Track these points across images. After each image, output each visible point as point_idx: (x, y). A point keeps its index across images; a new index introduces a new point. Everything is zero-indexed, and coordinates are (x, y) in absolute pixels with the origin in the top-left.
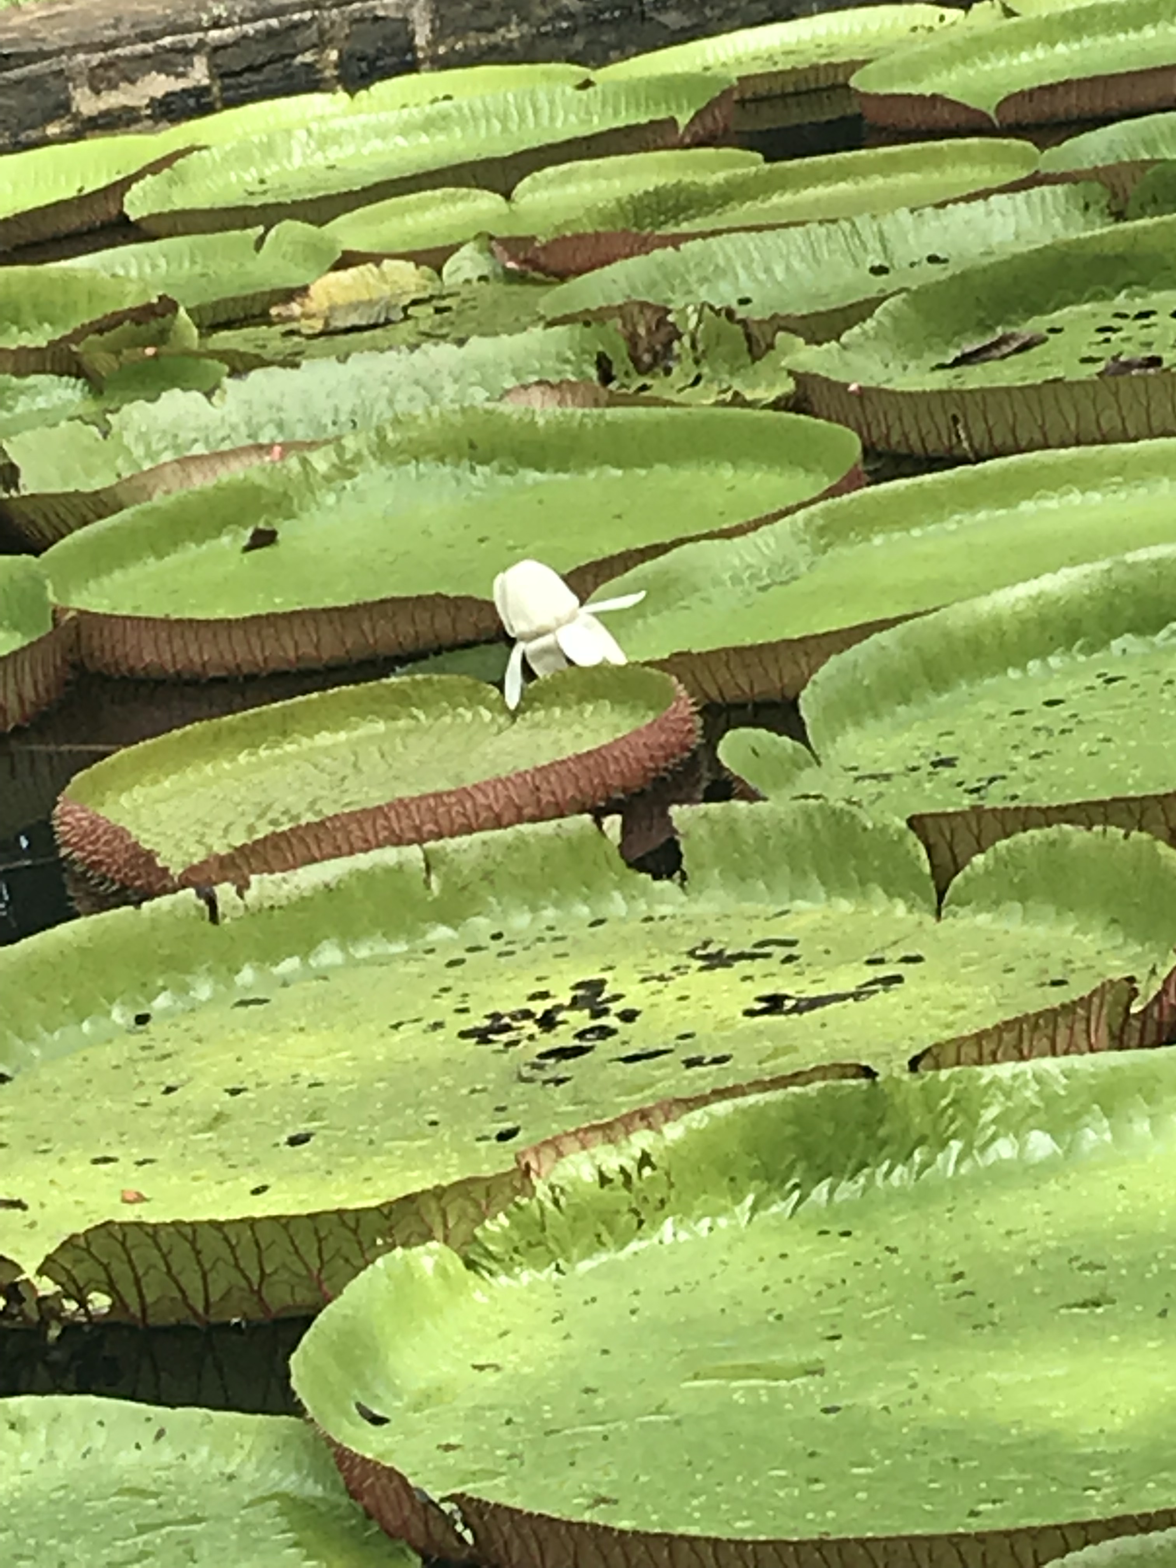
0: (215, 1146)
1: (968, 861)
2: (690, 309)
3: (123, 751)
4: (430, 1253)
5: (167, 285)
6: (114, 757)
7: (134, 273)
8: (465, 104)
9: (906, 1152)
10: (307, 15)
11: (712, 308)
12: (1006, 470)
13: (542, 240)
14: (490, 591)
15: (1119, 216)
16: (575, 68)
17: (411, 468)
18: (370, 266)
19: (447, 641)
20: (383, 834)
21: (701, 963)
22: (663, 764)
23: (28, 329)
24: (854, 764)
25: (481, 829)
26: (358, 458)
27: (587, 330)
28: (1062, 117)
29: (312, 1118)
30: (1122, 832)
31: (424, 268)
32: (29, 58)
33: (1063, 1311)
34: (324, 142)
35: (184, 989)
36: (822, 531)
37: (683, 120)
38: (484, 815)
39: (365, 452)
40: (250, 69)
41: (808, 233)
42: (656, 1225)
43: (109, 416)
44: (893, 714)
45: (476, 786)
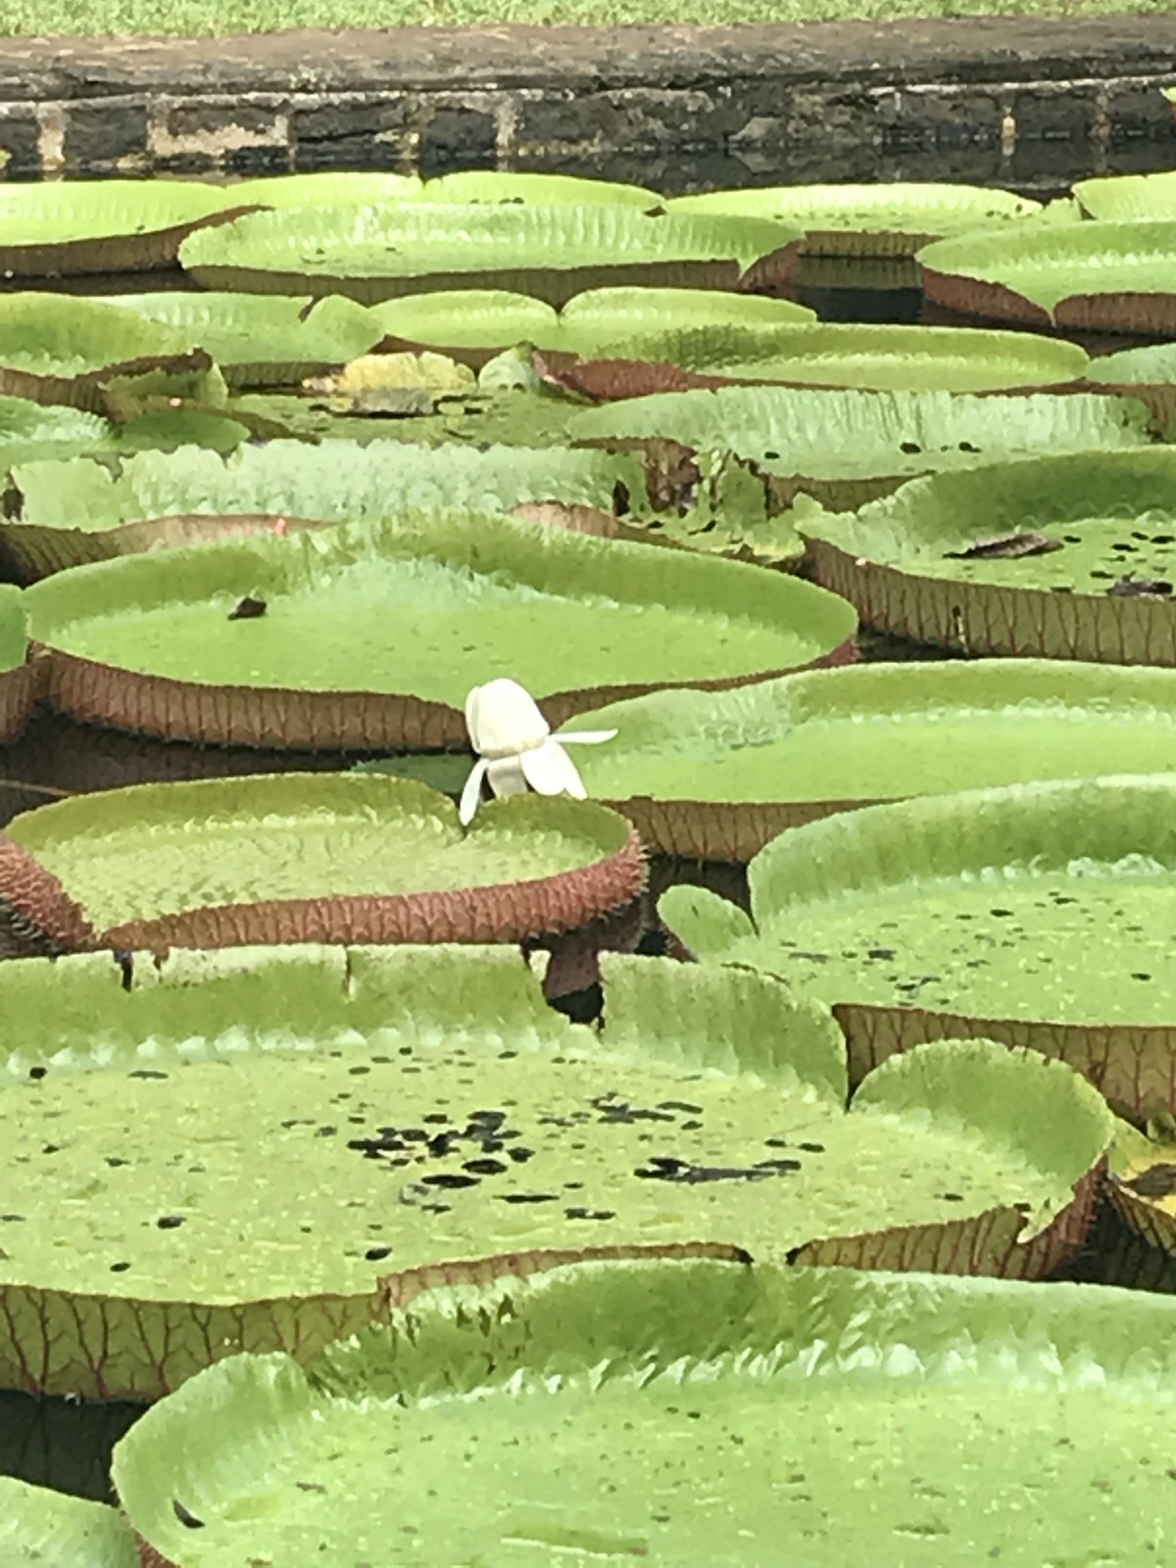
0: (84, 1214)
1: (885, 1058)
2: (716, 454)
3: (71, 799)
4: (275, 1362)
5: (205, 337)
6: (63, 802)
7: (176, 321)
8: (533, 211)
9: (769, 1342)
10: (396, 94)
11: (736, 457)
12: (996, 671)
13: (584, 359)
14: (464, 702)
15: (1157, 437)
16: (650, 194)
17: (411, 564)
18: (410, 355)
19: (414, 745)
20: (312, 928)
21: (603, 1114)
22: (602, 907)
23: (61, 359)
24: (790, 939)
25: (410, 940)
26: (360, 545)
27: (610, 458)
28: (1117, 328)
29: (188, 1202)
30: (1042, 1057)
31: (462, 366)
32: (113, 89)
33: (897, 1533)
34: (388, 222)
35: (84, 1049)
36: (804, 700)
37: (745, 265)
38: (416, 926)
39: (368, 540)
40: (330, 138)
41: (847, 400)
42: (508, 1374)
43: (122, 460)
44: (841, 897)
45: (413, 897)
